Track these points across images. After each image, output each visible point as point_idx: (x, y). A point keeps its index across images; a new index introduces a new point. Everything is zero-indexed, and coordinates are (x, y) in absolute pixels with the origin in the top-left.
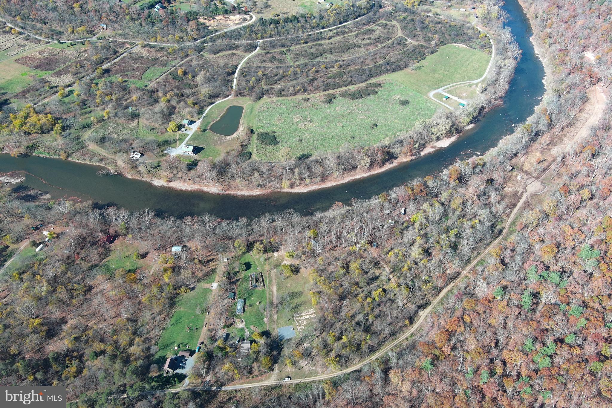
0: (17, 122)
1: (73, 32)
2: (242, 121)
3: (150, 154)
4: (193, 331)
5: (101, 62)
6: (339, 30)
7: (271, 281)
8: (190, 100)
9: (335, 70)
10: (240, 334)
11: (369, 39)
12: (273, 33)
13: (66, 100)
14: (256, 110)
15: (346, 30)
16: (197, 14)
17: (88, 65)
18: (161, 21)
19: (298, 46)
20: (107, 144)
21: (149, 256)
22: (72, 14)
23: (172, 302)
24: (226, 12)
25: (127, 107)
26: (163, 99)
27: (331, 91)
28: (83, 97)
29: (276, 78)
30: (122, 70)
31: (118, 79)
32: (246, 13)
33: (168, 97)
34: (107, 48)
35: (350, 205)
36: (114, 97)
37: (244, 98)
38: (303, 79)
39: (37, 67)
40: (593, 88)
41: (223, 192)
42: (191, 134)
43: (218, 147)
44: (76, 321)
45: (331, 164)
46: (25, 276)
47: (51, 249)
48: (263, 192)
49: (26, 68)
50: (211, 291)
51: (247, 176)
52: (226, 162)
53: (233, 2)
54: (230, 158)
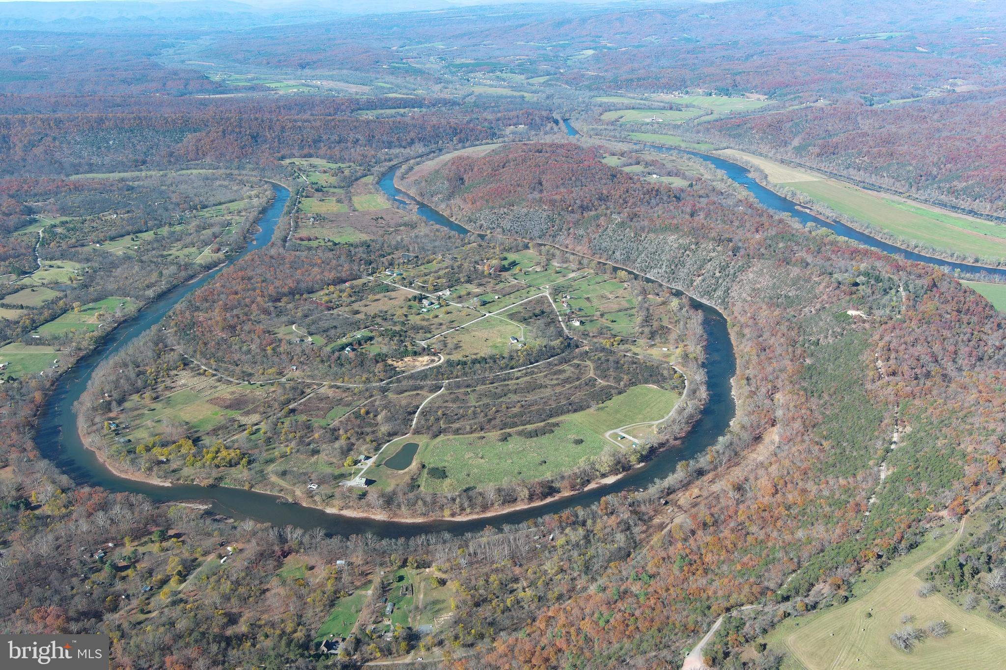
0: (210, 456)
1: (263, 374)
2: (415, 457)
3: (326, 485)
4: (346, 626)
6: (529, 370)
7: (419, 591)
8: (368, 438)
9: (516, 410)
10: (386, 629)
11: (557, 379)
12: (459, 374)
13: (253, 437)
14: (431, 447)
15: (536, 370)
16: (386, 356)
17: (276, 405)
18: (350, 363)
19: (483, 387)
20: (288, 477)
21: (316, 569)
22: (266, 356)
23: (332, 604)
24: (415, 354)
25: (309, 444)
26: (344, 436)
27: (508, 430)
28: (269, 434)
29: (455, 417)
30: (307, 409)
31: (303, 418)
32: (435, 354)
33: (349, 435)
34: (294, 389)
36: (298, 435)
37: (421, 436)
38: (481, 418)
39: (227, 407)
40: (771, 429)
41: (389, 519)
42: (365, 468)
43: (389, 480)
44: (251, 614)
45: (491, 495)
46: (212, 580)
47: (234, 561)
48: (425, 520)
49: (217, 408)
50: (366, 596)
51: (411, 504)
52: (394, 493)
53: (423, 344)
54: (398, 489)
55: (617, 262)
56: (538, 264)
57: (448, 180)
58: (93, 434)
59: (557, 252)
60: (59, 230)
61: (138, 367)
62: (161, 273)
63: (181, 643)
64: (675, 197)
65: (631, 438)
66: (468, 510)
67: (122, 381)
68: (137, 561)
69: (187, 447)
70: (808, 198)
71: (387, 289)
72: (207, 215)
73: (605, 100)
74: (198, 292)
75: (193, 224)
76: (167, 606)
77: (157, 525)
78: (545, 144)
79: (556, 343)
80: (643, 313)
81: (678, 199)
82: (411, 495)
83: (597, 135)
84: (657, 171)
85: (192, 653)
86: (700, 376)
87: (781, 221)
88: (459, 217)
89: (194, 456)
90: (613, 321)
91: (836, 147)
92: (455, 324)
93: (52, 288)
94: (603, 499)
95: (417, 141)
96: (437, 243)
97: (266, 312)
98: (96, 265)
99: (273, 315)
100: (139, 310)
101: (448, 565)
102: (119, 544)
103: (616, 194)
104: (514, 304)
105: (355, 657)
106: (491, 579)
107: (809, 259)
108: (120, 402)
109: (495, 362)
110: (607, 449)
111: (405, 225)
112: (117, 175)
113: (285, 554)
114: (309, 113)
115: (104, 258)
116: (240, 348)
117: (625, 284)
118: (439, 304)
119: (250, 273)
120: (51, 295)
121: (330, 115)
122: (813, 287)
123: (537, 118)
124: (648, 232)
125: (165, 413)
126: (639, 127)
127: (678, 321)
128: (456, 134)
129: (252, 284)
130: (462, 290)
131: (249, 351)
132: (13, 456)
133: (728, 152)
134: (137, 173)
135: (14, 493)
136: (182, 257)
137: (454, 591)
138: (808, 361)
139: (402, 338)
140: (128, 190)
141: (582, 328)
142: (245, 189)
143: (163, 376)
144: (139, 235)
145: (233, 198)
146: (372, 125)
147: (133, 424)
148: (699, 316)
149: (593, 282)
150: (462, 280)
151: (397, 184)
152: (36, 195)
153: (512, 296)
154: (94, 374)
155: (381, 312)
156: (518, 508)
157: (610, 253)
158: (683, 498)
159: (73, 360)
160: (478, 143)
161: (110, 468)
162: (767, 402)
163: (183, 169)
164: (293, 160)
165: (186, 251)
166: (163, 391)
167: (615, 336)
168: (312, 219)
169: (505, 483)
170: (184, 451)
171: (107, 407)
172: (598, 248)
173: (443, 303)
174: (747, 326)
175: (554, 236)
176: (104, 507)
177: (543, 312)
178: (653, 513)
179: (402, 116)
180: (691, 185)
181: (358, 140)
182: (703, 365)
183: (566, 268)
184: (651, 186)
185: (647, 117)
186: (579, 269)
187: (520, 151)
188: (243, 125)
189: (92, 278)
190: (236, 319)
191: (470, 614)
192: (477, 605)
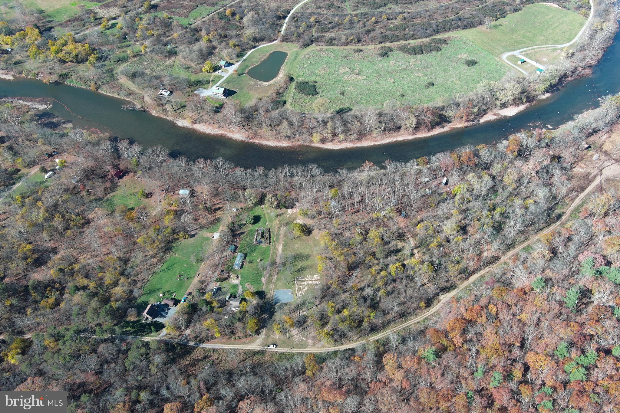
0: (55, 48)
2: (283, 67)
3: (179, 92)
4: (184, 279)
7: (278, 239)
9: (397, 22)
10: (232, 290)
13: (108, 32)
14: (301, 57)
20: (138, 79)
21: (154, 196)
23: (169, 247)
25: (166, 44)
26: (205, 38)
27: (388, 44)
28: (126, 30)
29: (330, 26)
31: (164, 15)
33: (211, 37)
35: (384, 168)
36: (156, 33)
37: (290, 44)
38: (358, 29)
41: (247, 140)
42: (226, 75)
43: (251, 93)
44: (67, 252)
45: (371, 121)
46: (28, 201)
47: (59, 178)
50: (211, 241)
51: (274, 124)
52: (256, 109)
54: (261, 104)
66: (341, 138)
82: (275, 114)
89: (38, 47)
101: (315, 208)
105: (186, 334)
113: (121, 174)
137: (323, 245)
156: (400, 139)
158: (609, 142)
169: (386, 107)
170: (28, 41)
178: (571, 159)
191: (343, 281)
192: (352, 267)
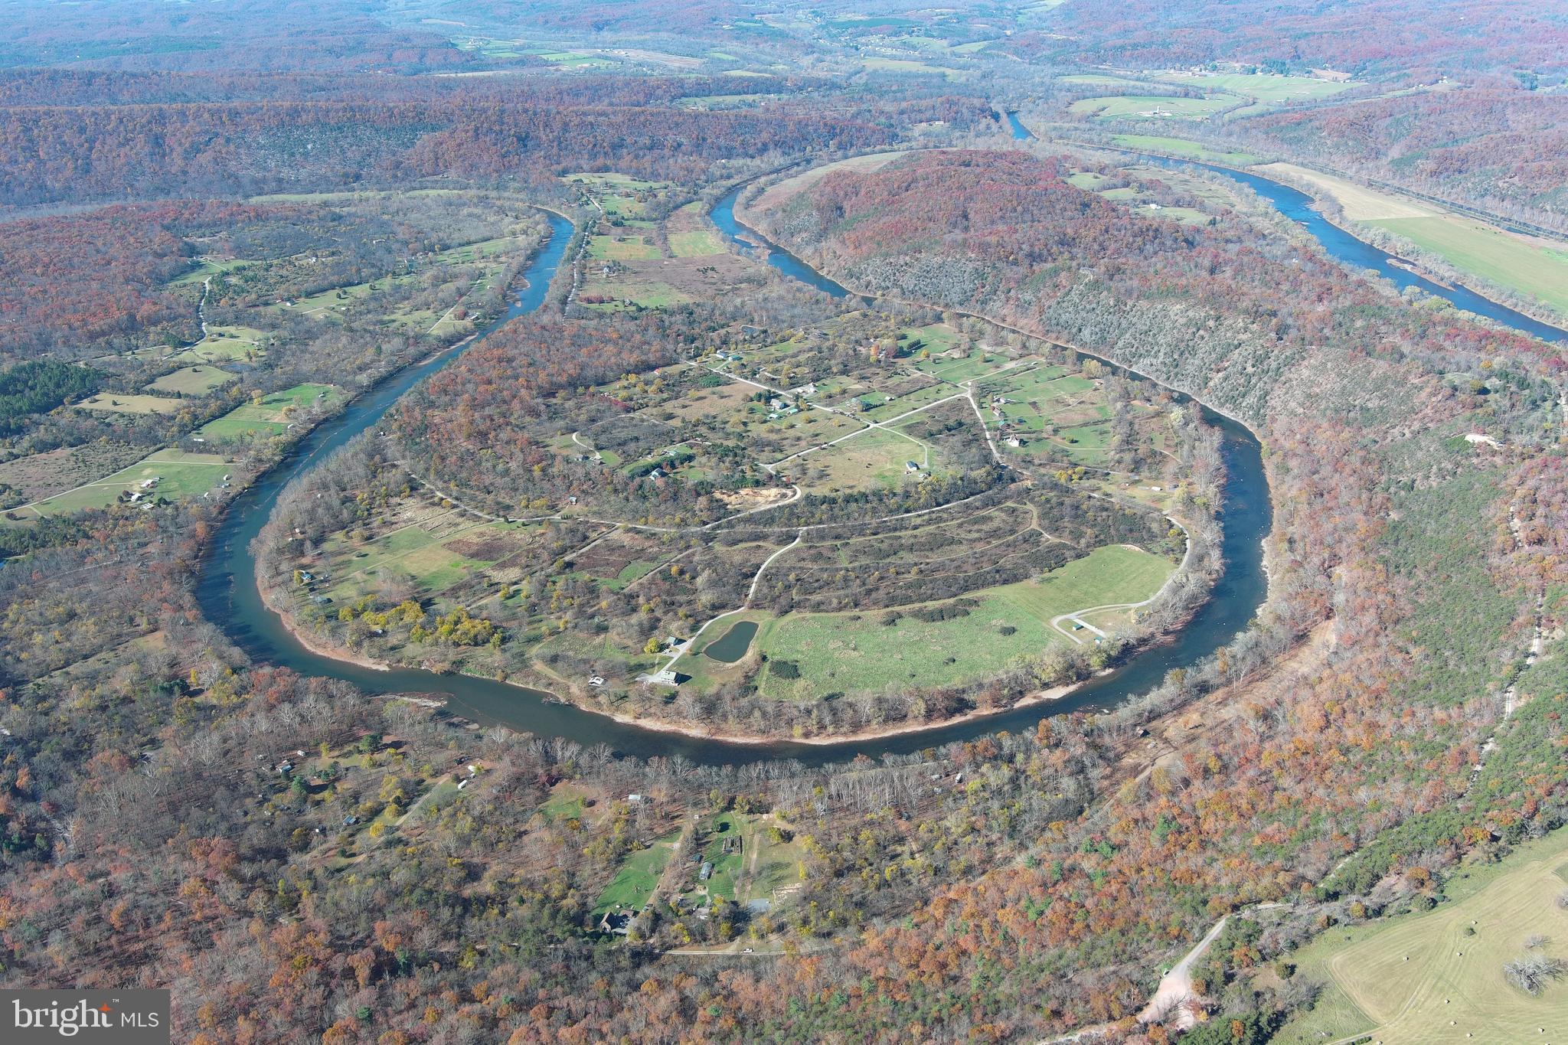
0: (446, 628)
1: (527, 507)
2: (752, 643)
3: (616, 680)
4: (641, 892)
5: (564, 551)
6: (934, 516)
7: (751, 847)
8: (681, 612)
9: (912, 576)
10: (700, 901)
11: (979, 531)
12: (824, 517)
13: (510, 602)
14: (777, 629)
15: (945, 516)
16: (713, 486)
17: (545, 555)
18: (657, 495)
19: (861, 539)
20: (560, 664)
21: (597, 805)
22: (531, 480)
23: (620, 859)
24: (757, 483)
25: (592, 617)
27: (897, 608)
28: (533, 599)
29: (816, 584)
30: (591, 563)
31: (585, 576)
32: (787, 486)
33: (652, 605)
34: (572, 531)
36: (577, 601)
37: (761, 611)
38: (856, 588)
39: (472, 556)
40: (1325, 624)
41: (708, 737)
42: (676, 657)
43: (711, 677)
44: (501, 867)
45: (867, 708)
46: (444, 813)
47: (477, 787)
48: (764, 741)
49: (458, 557)
50: (671, 851)
51: (744, 716)
52: (718, 697)
53: (770, 469)
54: (725, 691)
55: (1084, 345)
56: (956, 346)
57: (818, 210)
58: (278, 589)
59: (988, 328)
60: (233, 280)
61: (344, 490)
62: (379, 348)
63: (398, 903)
64: (1186, 241)
65: (1093, 629)
66: (830, 729)
67: (320, 510)
68: (338, 780)
69: (413, 613)
70: (1410, 247)
71: (718, 382)
72: (450, 261)
73: (1077, 80)
74: (434, 379)
75: (428, 274)
76: (379, 848)
77: (368, 728)
78: (976, 152)
79: (979, 474)
80: (1124, 429)
81: (1190, 244)
82: (744, 702)
83: (1061, 137)
84: (1157, 198)
85: (413, 918)
86: (1212, 534)
87: (1361, 283)
88: (834, 269)
89: (423, 627)
90: (1073, 442)
91: (1464, 161)
92: (821, 439)
93: (222, 368)
94: (1044, 722)
95: (771, 146)
96: (796, 311)
97: (534, 412)
98: (285, 334)
99: (544, 417)
100: (347, 405)
101: (796, 810)
102: (312, 753)
103: (1088, 235)
104: (915, 409)
105: (651, 941)
106: (862, 837)
107: (1406, 349)
108: (317, 542)
109: (881, 500)
110: (1053, 644)
111: (749, 280)
112: (318, 197)
113: (553, 781)
114: (607, 101)
115: (297, 324)
116: (494, 467)
117: (1096, 383)
118: (797, 407)
119: (511, 352)
120: (220, 377)
121: (638, 105)
122: (1408, 395)
123: (964, 110)
124: (1138, 299)
125: (381, 560)
126: (1130, 126)
127: (1180, 444)
128: (833, 136)
129: (514, 369)
130: (834, 386)
131: (507, 472)
132: (166, 615)
133: (1279, 167)
134: (347, 195)
135: (165, 670)
136: (411, 324)
137: (805, 849)
138: (1394, 516)
139: (738, 459)
140: (334, 220)
141: (1023, 451)
142: (507, 220)
143: (380, 506)
144: (349, 289)
145: (488, 234)
146: (703, 122)
147: (335, 575)
148: (1216, 437)
149: (1044, 377)
150: (835, 370)
151: (738, 214)
152: (200, 226)
153: (912, 396)
154: (279, 499)
155: (707, 417)
156: (908, 730)
157: (1074, 330)
158: (1174, 727)
159: (251, 476)
160: (868, 150)
161: (302, 641)
162: (1321, 579)
163: (415, 189)
164: (580, 176)
165: (417, 315)
166: (379, 527)
167: (1076, 465)
168: (606, 270)
169: (889, 690)
170: (408, 619)
171: (298, 549)
172: (1054, 322)
173: (803, 405)
174: (1295, 455)
175: (984, 302)
176: (292, 697)
177: (960, 424)
178: (1122, 749)
179: (750, 105)
180: (1213, 223)
181: (679, 145)
182: (1218, 516)
183: (1001, 354)
184: (1147, 223)
185: (1145, 109)
186: (1021, 356)
187: (934, 163)
188: (506, 120)
189: (279, 355)
190: (488, 422)
191: (827, 888)
192: (839, 874)
